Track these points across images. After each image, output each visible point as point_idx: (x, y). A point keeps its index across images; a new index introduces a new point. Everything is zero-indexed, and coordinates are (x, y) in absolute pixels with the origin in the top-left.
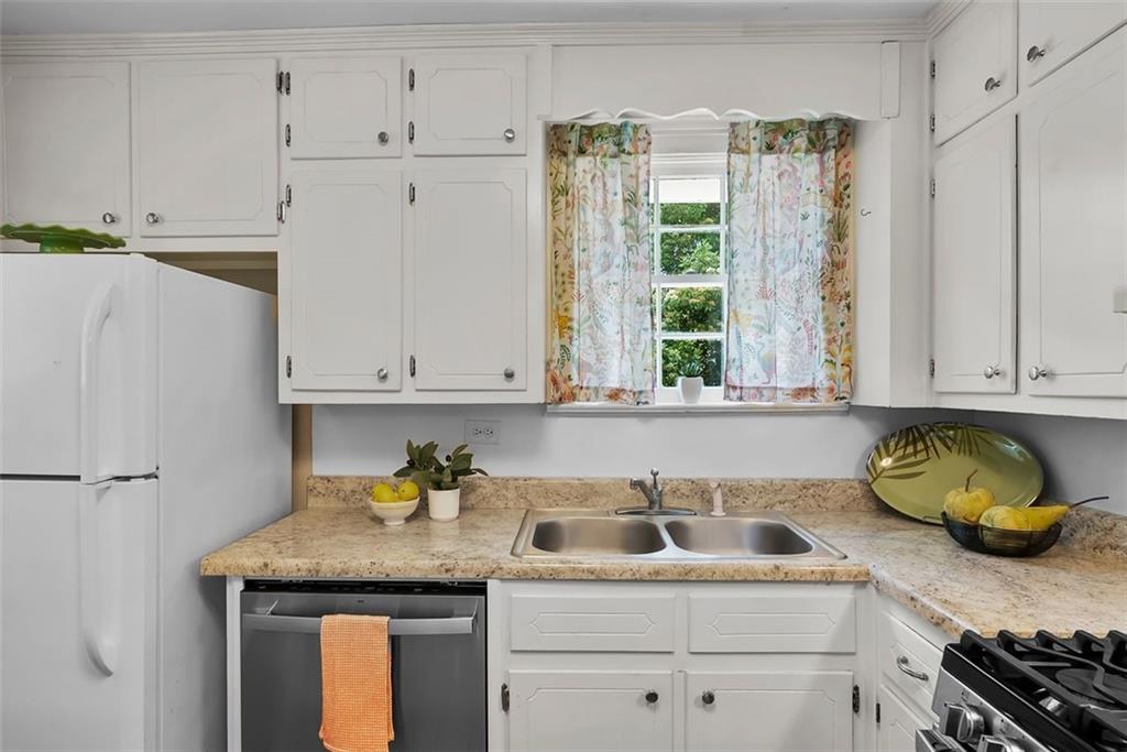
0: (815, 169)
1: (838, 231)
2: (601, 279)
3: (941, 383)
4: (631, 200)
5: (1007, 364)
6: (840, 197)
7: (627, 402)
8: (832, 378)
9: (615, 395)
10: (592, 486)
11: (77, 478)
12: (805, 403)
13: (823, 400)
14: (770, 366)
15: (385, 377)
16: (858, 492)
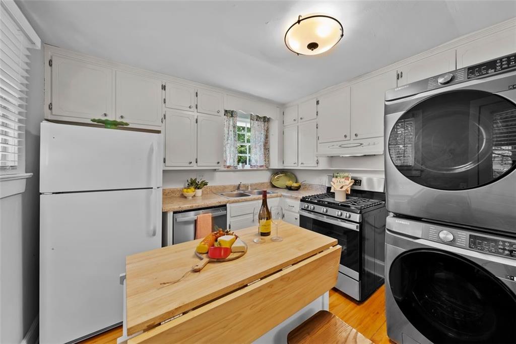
0: (263, 125)
1: (267, 137)
2: (226, 142)
3: (285, 164)
4: (234, 127)
5: (297, 162)
6: (267, 131)
7: (232, 168)
8: (265, 164)
9: (228, 167)
10: (224, 186)
11: (152, 188)
12: (262, 168)
13: (264, 168)
14: (256, 161)
15: (191, 163)
16: (269, 184)
